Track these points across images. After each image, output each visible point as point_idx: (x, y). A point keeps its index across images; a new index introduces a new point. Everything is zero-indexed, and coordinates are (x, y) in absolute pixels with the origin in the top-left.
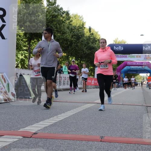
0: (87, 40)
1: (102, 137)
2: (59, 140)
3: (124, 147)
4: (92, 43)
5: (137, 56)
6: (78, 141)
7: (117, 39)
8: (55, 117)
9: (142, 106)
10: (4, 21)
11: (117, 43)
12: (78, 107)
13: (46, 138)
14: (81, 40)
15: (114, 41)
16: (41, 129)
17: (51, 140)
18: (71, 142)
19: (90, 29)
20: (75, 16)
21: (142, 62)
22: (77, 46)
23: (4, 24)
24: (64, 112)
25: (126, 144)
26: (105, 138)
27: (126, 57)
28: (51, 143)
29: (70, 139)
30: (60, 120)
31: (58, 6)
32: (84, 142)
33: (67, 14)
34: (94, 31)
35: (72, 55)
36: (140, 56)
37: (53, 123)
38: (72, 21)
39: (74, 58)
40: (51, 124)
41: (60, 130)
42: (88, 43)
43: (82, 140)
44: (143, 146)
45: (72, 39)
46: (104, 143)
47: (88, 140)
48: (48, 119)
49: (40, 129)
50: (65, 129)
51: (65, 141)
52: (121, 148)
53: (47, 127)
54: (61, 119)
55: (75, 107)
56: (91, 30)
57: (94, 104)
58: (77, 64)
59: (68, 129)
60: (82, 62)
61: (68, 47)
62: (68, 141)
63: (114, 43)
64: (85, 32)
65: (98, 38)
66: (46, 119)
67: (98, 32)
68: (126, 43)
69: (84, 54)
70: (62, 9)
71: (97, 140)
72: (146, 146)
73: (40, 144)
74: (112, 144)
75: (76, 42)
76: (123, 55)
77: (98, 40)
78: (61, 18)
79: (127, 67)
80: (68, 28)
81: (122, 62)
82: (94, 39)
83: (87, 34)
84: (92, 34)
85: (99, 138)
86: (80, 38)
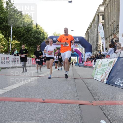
0: (35, 32)
1: (44, 99)
3: (58, 106)
4: (38, 35)
6: (27, 103)
7: (56, 32)
9: (72, 78)
11: (55, 35)
14: (31, 32)
15: (54, 34)
17: (8, 102)
18: (22, 103)
22: (27, 36)
25: (60, 104)
26: (46, 100)
28: (7, 104)
29: (21, 101)
30: (14, 88)
31: (14, 7)
32: (31, 103)
34: (39, 26)
35: (24, 43)
37: (9, 90)
40: (8, 91)
41: (14, 95)
43: (30, 101)
44: (71, 105)
46: (45, 103)
47: (34, 102)
48: (6, 87)
50: (18, 94)
51: (17, 102)
52: (57, 106)
53: (4, 93)
54: (16, 87)
56: (38, 26)
59: (20, 94)
60: (31, 48)
63: (54, 35)
65: (42, 32)
66: (4, 87)
67: (42, 27)
69: (32, 42)
70: (17, 10)
72: (73, 105)
74: (50, 104)
75: (27, 33)
77: (42, 33)
82: (40, 32)
83: (35, 28)
84: (38, 29)
85: (41, 100)
86: (30, 31)
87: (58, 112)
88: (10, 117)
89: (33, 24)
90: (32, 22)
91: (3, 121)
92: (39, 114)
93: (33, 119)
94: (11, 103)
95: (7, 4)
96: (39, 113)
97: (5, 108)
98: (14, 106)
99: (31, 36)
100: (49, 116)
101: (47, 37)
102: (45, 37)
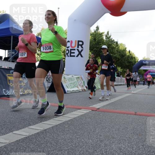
0: (128, 57)
2: (112, 113)
4: (130, 59)
6: (122, 114)
7: (145, 57)
10: (82, 48)
11: (145, 59)
12: (122, 95)
13: (104, 111)
15: (143, 58)
16: (102, 107)
17: (107, 113)
18: (118, 114)
20: (121, 44)
22: (122, 61)
24: (114, 98)
26: (137, 113)
27: (150, 67)
31: (112, 38)
32: (125, 115)
33: (117, 43)
35: (119, 66)
38: (119, 47)
39: (120, 68)
40: (107, 104)
42: (128, 59)
43: (124, 113)
45: (119, 57)
46: (137, 116)
47: (128, 114)
49: (101, 106)
51: (114, 113)
53: (104, 106)
54: (113, 102)
55: (120, 95)
57: (131, 94)
58: (122, 71)
60: (124, 70)
62: (116, 114)
63: (143, 59)
65: (134, 57)
68: (150, 60)
70: (114, 40)
71: (132, 114)
73: (101, 114)
74: (141, 116)
76: (148, 66)
78: (114, 45)
79: (150, 73)
80: (117, 51)
81: (148, 70)
83: (128, 54)
84: (131, 54)
85: (134, 113)
86: (124, 56)
88: (109, 124)
89: (126, 51)
90: (126, 49)
92: (132, 125)
93: (127, 128)
94: (110, 114)
95: (106, 36)
96: (132, 123)
97: (105, 117)
98: (112, 116)
99: (125, 60)
101: (138, 61)
102: (137, 61)
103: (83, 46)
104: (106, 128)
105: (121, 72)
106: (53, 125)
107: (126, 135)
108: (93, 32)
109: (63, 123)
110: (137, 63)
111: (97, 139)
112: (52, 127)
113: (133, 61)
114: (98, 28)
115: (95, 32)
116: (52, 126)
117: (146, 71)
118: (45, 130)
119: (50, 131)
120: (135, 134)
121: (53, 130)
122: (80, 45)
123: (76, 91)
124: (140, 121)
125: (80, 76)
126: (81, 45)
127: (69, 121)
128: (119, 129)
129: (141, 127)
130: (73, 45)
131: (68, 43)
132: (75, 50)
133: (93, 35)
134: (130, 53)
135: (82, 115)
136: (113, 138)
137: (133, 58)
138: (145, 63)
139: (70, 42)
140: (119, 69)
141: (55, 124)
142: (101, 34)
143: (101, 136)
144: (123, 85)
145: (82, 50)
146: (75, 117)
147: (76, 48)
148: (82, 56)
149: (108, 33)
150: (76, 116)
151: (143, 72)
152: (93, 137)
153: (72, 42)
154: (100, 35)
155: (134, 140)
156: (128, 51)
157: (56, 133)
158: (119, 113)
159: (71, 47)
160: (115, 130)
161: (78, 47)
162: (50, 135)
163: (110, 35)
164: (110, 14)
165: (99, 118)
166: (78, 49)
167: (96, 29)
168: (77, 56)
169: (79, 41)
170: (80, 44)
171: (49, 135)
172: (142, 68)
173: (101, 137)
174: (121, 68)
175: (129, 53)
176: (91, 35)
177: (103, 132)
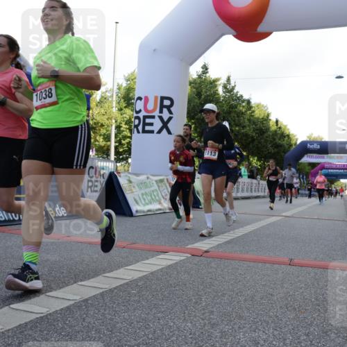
0: (273, 135)
1: (292, 259)
2: (237, 261)
3: (319, 273)
4: (280, 139)
5: (338, 157)
6: (261, 264)
7: (312, 134)
8: (232, 232)
10: (170, 112)
11: (312, 139)
12: (260, 220)
13: (221, 258)
14: (266, 135)
15: (308, 137)
16: (214, 247)
17: (226, 261)
18: (252, 264)
19: (277, 122)
20: (258, 105)
21: (344, 165)
22: (260, 143)
23: (171, 115)
24: (242, 227)
25: (322, 270)
26: (295, 260)
27: (323, 158)
28: (226, 264)
29: (250, 260)
31: (237, 92)
32: (268, 265)
33: (249, 102)
34: (282, 124)
35: (253, 155)
36: (341, 157)
37: (228, 240)
38: (254, 112)
39: (256, 158)
40: (226, 240)
42: (274, 139)
43: (265, 262)
45: (254, 134)
46: (293, 267)
47: (273, 263)
48: (223, 234)
49: (212, 246)
51: (243, 262)
52: (316, 274)
53: (221, 244)
54: (239, 235)
55: (257, 221)
57: (280, 218)
58: (260, 165)
60: (266, 163)
61: (249, 144)
62: (248, 263)
63: (308, 140)
64: (271, 126)
65: (288, 133)
66: (220, 234)
67: (287, 125)
68: (323, 140)
69: (269, 153)
70: (242, 96)
71: (284, 263)
73: (213, 265)
74: (304, 268)
76: (320, 155)
77: (287, 135)
78: (241, 108)
79: (324, 170)
80: (249, 120)
81: (318, 164)
82: (282, 134)
83: (274, 128)
84: (280, 128)
85: (286, 260)
86: (264, 133)
87: (318, 284)
88: (231, 287)
89: (270, 120)
90: (268, 115)
91: (219, 294)
92: (282, 287)
93: (272, 295)
94: (233, 262)
95: (225, 87)
96: (282, 284)
97: (222, 271)
98: (238, 269)
99: (266, 141)
100: (301, 291)
101: (296, 143)
102: (293, 142)
103: (171, 109)
104: (223, 295)
105: (258, 169)
106: (104, 290)
107: (269, 311)
108: (195, 76)
109: (127, 284)
110: (294, 147)
111: (203, 320)
112: (102, 294)
113: (285, 142)
114: (205, 68)
115: (200, 77)
116: (101, 291)
117: (313, 165)
118: (86, 300)
119: (97, 303)
120: (290, 308)
121: (104, 301)
122: (166, 107)
123: (157, 210)
124: (300, 278)
125: (165, 178)
126: (169, 108)
127: (141, 279)
128: (253, 298)
129: (303, 292)
130: (150, 106)
131: (139, 101)
132: (153, 117)
133: (196, 84)
134: (279, 126)
135: (169, 267)
136: (240, 317)
137: (285, 137)
138: (311, 147)
139: (143, 100)
140: (255, 162)
141: (107, 286)
142: (213, 83)
143: (212, 312)
144: (264, 197)
145: (170, 119)
146: (154, 270)
147: (157, 113)
148: (169, 133)
149: (229, 79)
150: (155, 268)
151: (307, 169)
152: (195, 316)
153: (147, 99)
154: (211, 83)
155: (288, 323)
156: (275, 120)
157: (109, 308)
158: (254, 262)
159: (146, 110)
160: (245, 300)
161: (161, 111)
162: (97, 311)
163: (233, 85)
164: (235, 36)
165: (209, 273)
166: (161, 115)
167: (201, 70)
168: (159, 132)
169: (163, 98)
170: (166, 103)
171: (94, 313)
172: (306, 159)
173: (212, 316)
174: (259, 160)
175: (277, 125)
176: (190, 83)
177: (217, 303)
